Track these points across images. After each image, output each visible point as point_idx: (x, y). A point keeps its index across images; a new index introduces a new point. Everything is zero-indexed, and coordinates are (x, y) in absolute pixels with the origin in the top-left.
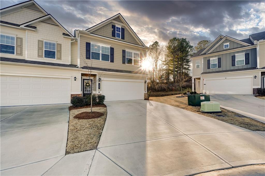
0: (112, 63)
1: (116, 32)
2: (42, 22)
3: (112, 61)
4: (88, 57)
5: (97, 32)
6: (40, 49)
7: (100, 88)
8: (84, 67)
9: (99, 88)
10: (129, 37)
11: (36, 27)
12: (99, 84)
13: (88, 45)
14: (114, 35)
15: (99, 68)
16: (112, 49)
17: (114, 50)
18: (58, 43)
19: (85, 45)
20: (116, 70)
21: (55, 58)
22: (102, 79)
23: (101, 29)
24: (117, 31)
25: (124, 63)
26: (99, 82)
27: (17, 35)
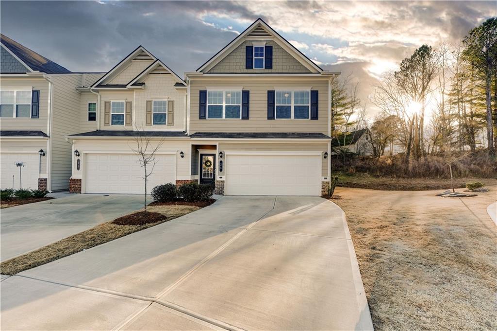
0: (245, 121)
1: (254, 58)
2: (151, 73)
3: (246, 117)
4: (202, 117)
5: (217, 68)
6: (148, 112)
7: (223, 170)
8: (196, 133)
9: (221, 170)
10: (284, 61)
11: (144, 83)
12: (221, 162)
13: (203, 95)
14: (249, 65)
15: (221, 133)
16: (246, 95)
17: (250, 95)
18: (169, 100)
19: (198, 95)
20: (254, 133)
21: (165, 124)
22: (227, 152)
23: (224, 61)
24: (256, 55)
25: (271, 117)
26: (221, 159)
27: (126, 99)
